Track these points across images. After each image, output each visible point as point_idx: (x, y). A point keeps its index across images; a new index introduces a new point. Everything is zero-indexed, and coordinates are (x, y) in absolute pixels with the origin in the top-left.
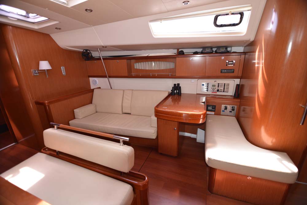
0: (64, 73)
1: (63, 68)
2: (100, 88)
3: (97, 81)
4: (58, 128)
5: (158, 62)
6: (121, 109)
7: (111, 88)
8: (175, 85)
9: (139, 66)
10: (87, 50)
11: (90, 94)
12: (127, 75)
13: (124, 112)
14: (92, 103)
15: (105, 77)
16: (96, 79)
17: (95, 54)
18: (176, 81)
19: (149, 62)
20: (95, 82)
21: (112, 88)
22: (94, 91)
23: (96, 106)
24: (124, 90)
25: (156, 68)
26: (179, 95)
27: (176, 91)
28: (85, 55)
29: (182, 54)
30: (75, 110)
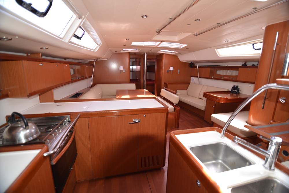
0: (178, 73)
1: (179, 71)
2: (194, 83)
4: (166, 90)
5: (231, 71)
6: (198, 95)
8: (234, 86)
9: (220, 72)
10: (192, 62)
11: (188, 85)
12: (209, 77)
14: (186, 90)
15: (197, 77)
16: (194, 78)
17: (195, 64)
18: (236, 84)
19: (226, 71)
21: (200, 84)
22: (190, 84)
23: (188, 91)
24: (203, 85)
25: (230, 75)
26: (236, 94)
27: (235, 90)
28: (192, 65)
29: (245, 66)
30: (177, 90)
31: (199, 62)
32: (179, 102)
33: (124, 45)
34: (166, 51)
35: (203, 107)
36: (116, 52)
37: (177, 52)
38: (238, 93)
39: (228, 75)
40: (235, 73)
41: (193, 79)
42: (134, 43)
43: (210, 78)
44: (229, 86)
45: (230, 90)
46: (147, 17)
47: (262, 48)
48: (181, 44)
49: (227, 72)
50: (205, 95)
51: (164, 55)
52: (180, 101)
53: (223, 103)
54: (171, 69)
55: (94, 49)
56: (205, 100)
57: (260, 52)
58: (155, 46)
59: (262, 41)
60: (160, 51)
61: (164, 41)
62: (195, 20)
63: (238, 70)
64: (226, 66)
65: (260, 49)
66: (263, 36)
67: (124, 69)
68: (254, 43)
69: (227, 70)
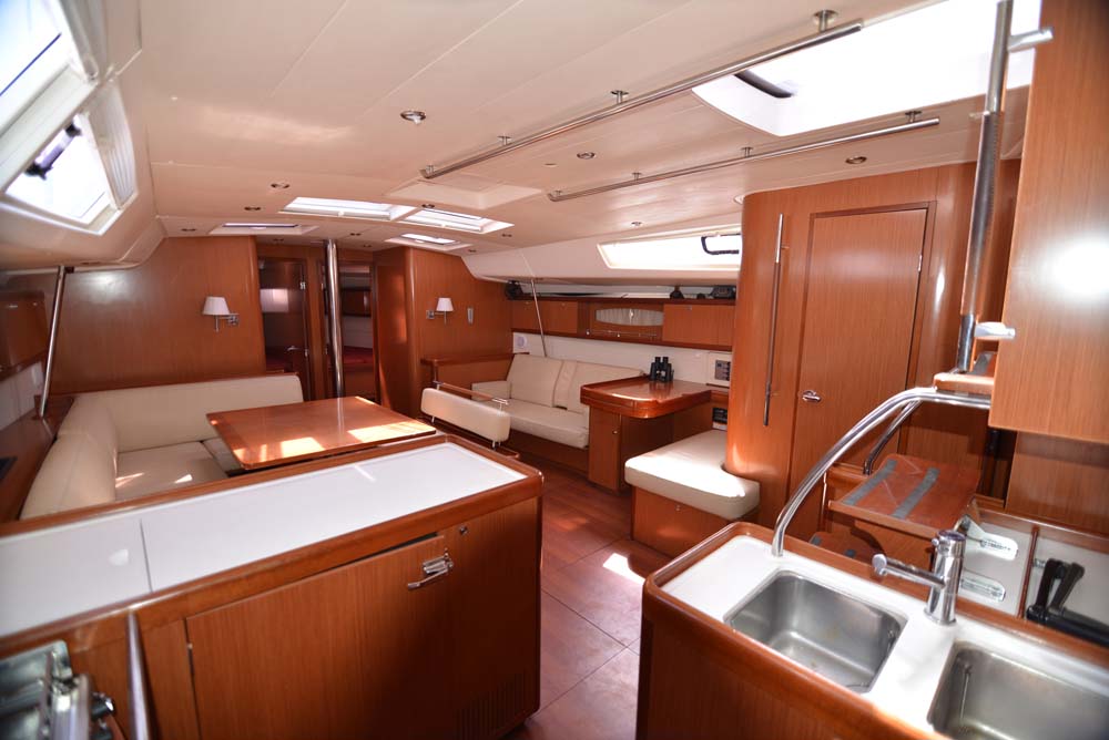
0: (470, 320)
1: (470, 312)
2: (529, 354)
3: (526, 341)
4: (441, 389)
5: (640, 311)
6: (551, 397)
7: (546, 355)
8: (658, 359)
9: (606, 316)
10: (514, 282)
11: (508, 362)
12: (576, 332)
13: (556, 404)
14: (505, 379)
15: (536, 332)
16: (524, 337)
17: (526, 289)
18: (661, 352)
19: (624, 310)
20: (523, 342)
21: (549, 354)
22: (516, 358)
23: (511, 386)
24: (563, 361)
25: (636, 323)
26: (665, 382)
27: (661, 374)
28: (512, 290)
29: (677, 297)
30: (474, 385)
31: (539, 280)
32: (510, 434)
33: (247, 209)
34: (420, 240)
35: (582, 439)
36: (192, 234)
37: (462, 242)
38: (669, 379)
39: (630, 323)
40: (650, 318)
41: (523, 341)
42: (302, 204)
43: (580, 335)
44: (640, 358)
45: (648, 372)
46: (423, 118)
47: (740, 248)
48: (486, 221)
49: (628, 314)
50: (589, 395)
51: (412, 251)
52: (512, 431)
53: (647, 417)
54: (445, 305)
55: (87, 220)
56: (582, 414)
57: (737, 260)
58: (388, 218)
59: (739, 229)
60: (400, 237)
61: (432, 206)
62: (578, 156)
63: (661, 310)
64: (619, 295)
65: (736, 252)
66: (739, 216)
67: (230, 312)
68: (704, 234)
69: (628, 308)
